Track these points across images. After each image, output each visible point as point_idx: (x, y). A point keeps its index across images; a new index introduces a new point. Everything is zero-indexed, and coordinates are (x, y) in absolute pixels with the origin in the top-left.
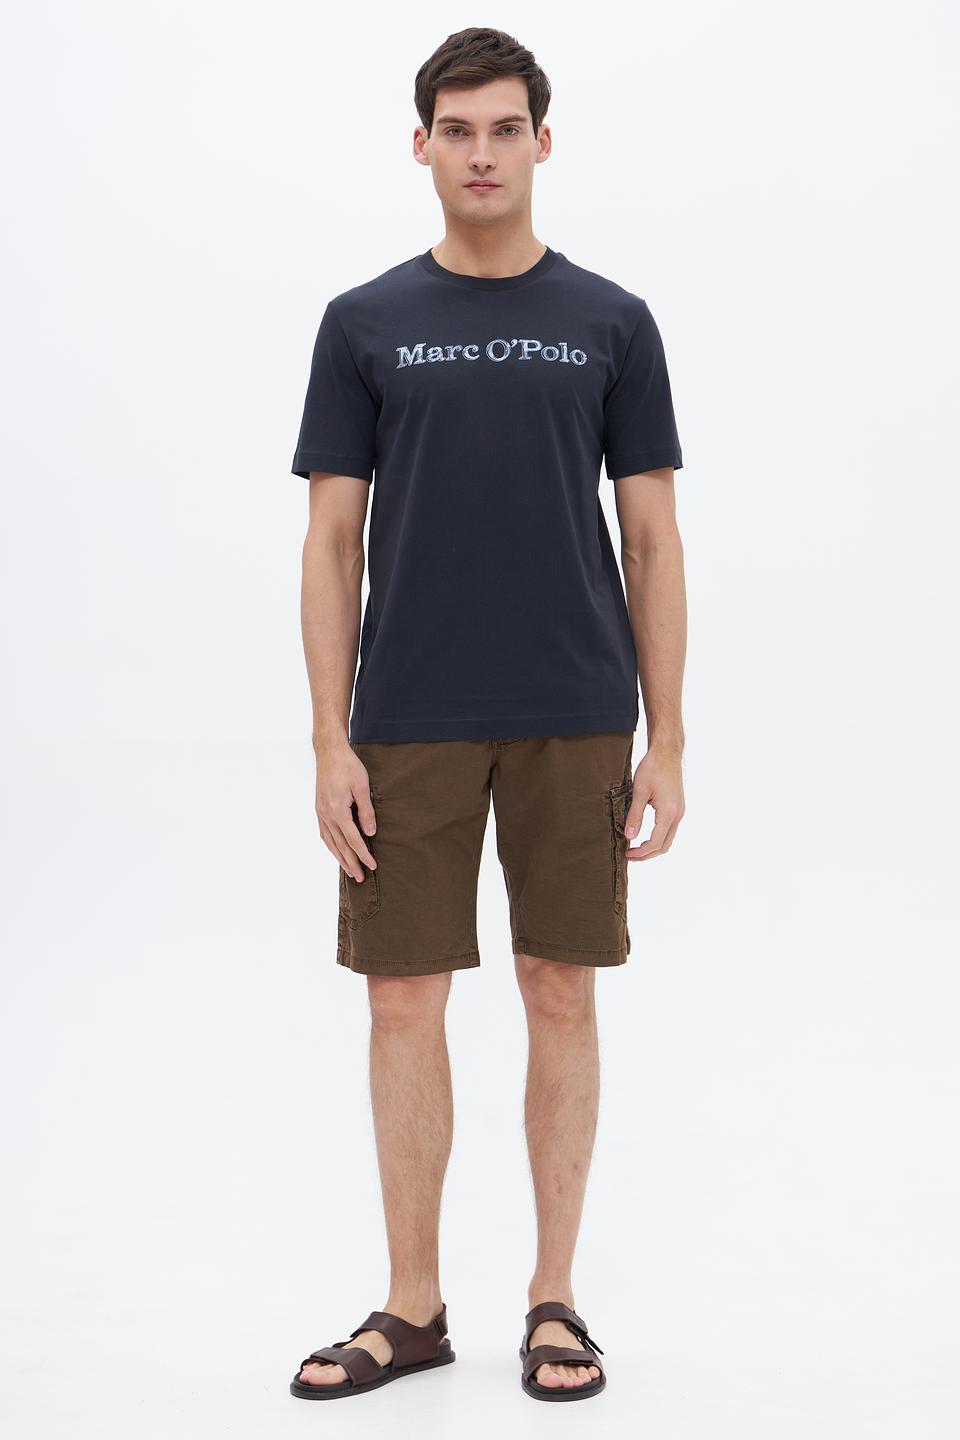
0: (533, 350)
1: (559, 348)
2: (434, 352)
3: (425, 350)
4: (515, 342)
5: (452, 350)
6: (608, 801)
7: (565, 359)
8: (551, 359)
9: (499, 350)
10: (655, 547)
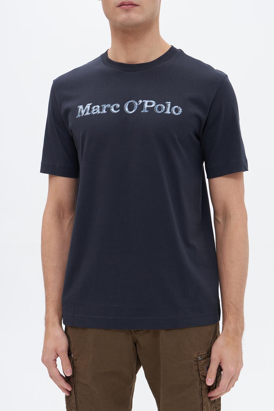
2: (96, 108)
4: (141, 101)
5: (105, 107)
9: (131, 107)
10: (230, 216)
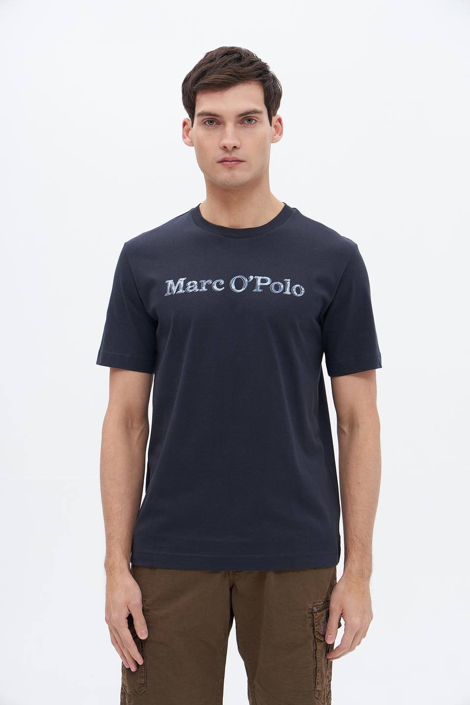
0: (264, 284)
1: (285, 284)
2: (192, 284)
3: (185, 282)
4: (251, 278)
5: (204, 283)
6: (310, 615)
7: (288, 292)
8: (277, 292)
9: (239, 284)
10: (358, 425)
